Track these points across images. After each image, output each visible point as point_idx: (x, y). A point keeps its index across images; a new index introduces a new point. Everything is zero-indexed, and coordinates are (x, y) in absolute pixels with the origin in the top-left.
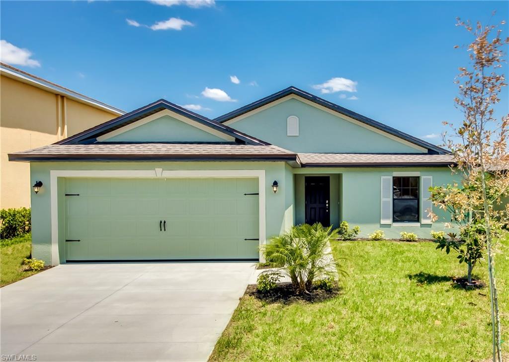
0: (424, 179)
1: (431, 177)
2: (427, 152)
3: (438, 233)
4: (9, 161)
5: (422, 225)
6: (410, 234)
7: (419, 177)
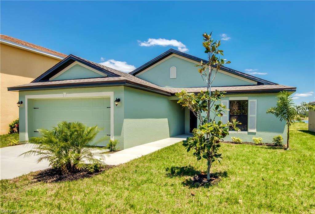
0: (250, 101)
1: (256, 100)
2: (257, 84)
3: (258, 138)
4: (8, 90)
5: (249, 133)
6: (236, 139)
7: (247, 101)
